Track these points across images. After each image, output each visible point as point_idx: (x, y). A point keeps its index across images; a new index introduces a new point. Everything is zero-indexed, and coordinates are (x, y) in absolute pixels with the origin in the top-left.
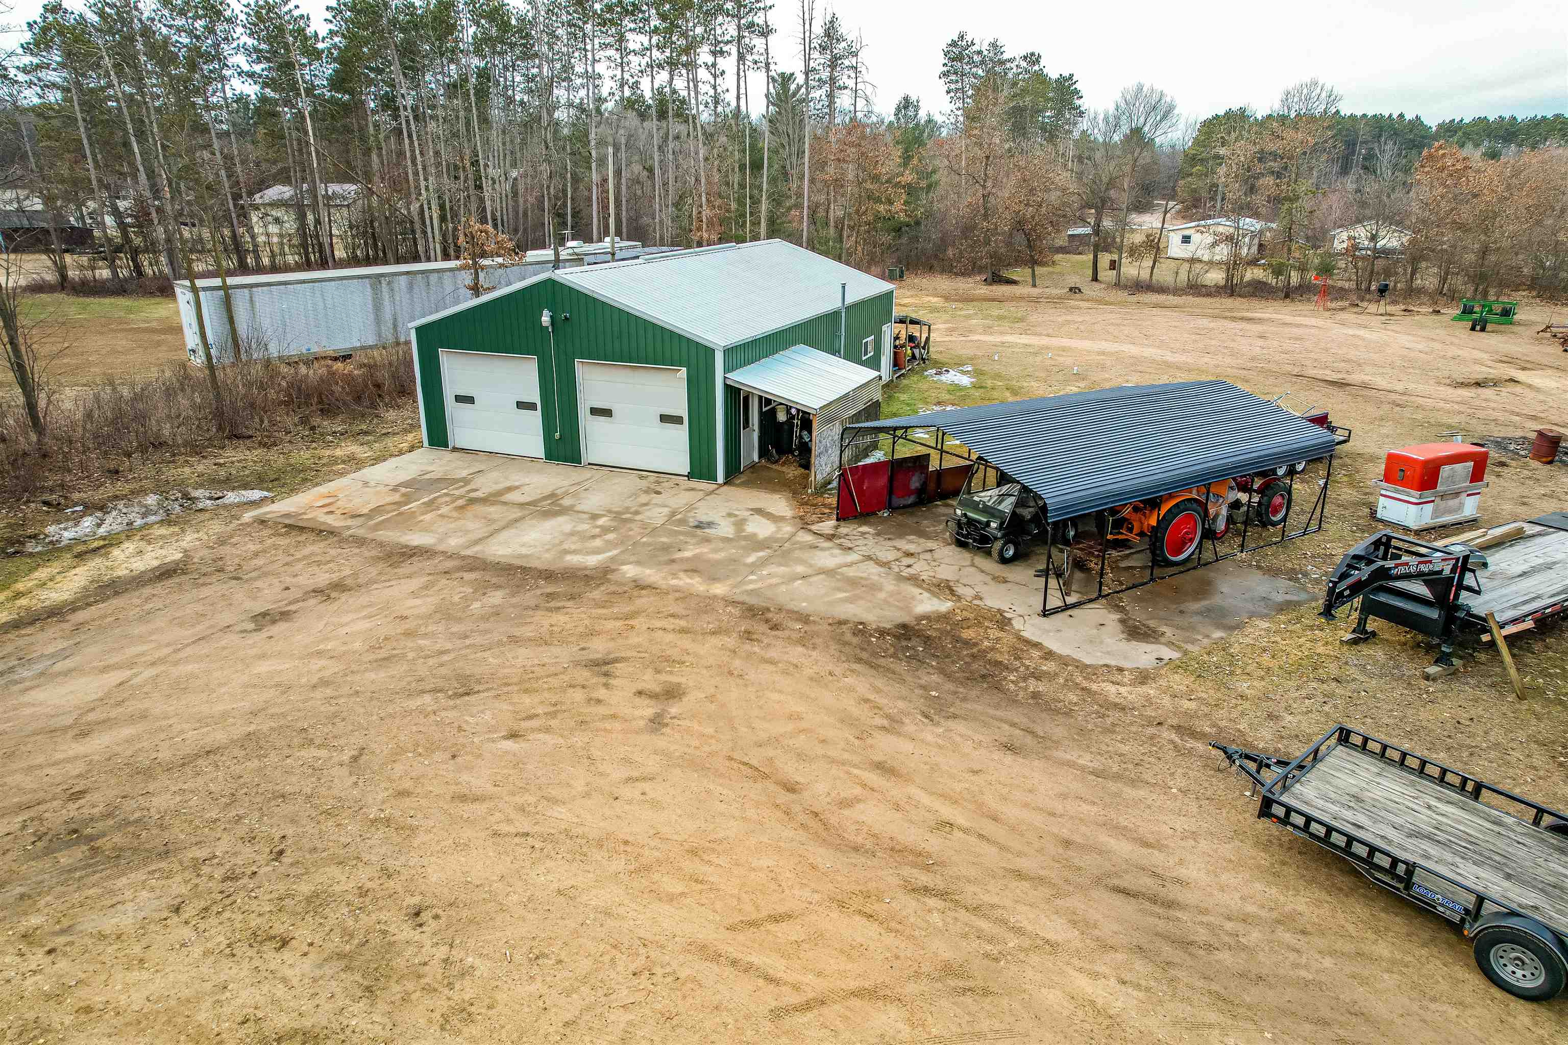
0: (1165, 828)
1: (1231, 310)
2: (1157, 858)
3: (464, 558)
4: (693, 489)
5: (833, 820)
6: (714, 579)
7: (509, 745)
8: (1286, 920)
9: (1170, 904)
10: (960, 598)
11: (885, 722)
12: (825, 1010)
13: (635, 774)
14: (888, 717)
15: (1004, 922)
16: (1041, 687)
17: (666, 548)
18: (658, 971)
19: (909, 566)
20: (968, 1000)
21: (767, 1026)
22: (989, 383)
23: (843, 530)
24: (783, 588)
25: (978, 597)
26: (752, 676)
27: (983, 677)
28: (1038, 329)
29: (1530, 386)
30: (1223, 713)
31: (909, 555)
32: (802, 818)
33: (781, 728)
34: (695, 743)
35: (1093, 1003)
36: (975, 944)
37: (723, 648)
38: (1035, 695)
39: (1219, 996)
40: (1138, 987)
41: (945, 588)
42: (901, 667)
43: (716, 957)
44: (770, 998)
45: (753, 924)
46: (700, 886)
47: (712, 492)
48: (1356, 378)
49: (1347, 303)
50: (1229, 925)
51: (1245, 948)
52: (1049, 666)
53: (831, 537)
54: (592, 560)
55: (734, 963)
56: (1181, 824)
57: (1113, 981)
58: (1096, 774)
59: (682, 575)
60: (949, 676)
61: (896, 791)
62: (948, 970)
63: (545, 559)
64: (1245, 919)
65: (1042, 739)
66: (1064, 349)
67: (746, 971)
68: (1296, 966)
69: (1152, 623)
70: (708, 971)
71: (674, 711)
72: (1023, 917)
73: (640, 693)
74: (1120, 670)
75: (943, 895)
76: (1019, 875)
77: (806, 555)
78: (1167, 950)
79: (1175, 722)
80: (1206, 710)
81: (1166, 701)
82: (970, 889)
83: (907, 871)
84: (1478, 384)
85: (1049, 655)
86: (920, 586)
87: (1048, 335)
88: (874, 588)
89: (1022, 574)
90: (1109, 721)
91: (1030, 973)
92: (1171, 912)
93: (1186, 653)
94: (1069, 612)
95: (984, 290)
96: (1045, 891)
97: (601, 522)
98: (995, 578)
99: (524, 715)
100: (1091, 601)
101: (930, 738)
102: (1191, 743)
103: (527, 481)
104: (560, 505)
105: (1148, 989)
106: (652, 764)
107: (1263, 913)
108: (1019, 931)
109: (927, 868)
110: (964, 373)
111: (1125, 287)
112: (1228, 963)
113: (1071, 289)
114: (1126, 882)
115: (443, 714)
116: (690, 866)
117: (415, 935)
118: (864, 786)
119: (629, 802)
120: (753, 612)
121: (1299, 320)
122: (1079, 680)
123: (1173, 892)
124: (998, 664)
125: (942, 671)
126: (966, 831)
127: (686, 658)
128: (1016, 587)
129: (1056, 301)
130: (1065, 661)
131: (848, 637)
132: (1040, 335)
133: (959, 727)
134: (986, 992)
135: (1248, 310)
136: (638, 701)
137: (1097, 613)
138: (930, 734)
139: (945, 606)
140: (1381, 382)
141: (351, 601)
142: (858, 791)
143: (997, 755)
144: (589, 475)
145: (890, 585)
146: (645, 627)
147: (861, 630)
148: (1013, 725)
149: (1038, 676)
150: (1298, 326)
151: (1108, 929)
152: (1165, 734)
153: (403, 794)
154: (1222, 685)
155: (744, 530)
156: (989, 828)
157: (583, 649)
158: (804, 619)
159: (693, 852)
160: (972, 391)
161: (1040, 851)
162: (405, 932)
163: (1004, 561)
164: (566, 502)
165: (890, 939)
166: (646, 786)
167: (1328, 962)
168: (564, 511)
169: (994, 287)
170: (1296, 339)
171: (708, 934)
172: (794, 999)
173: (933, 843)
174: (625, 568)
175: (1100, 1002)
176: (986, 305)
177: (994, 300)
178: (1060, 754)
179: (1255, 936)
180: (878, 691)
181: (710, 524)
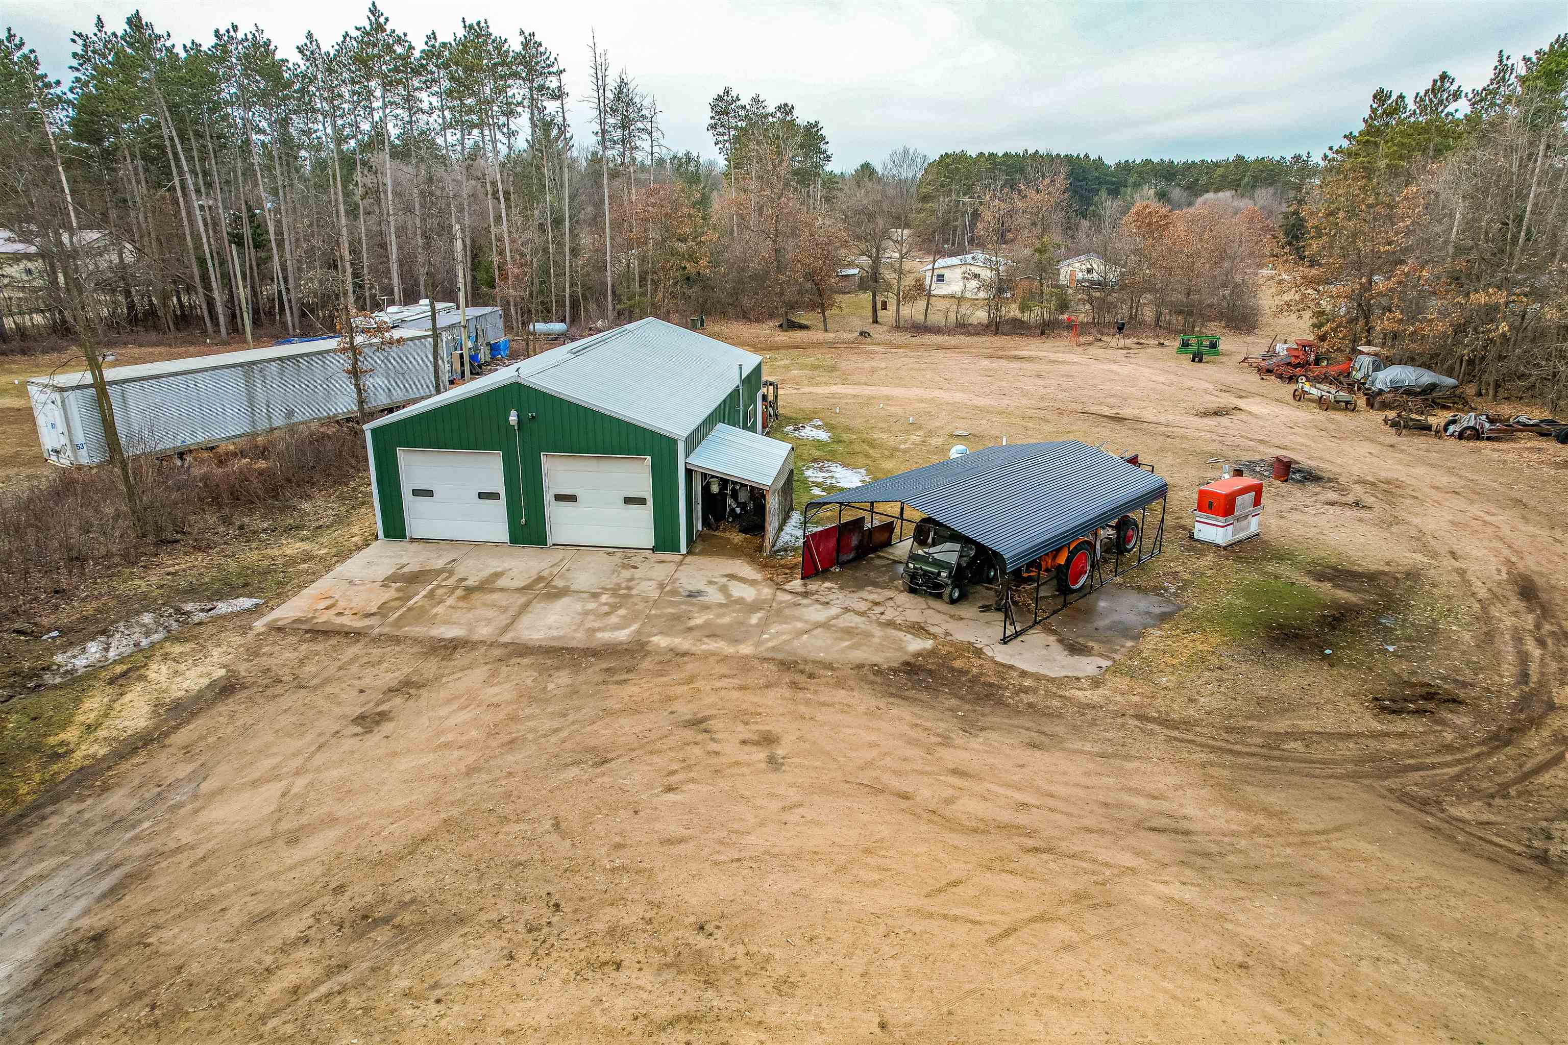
0: (1160, 785)
1: (1002, 349)
2: (1164, 805)
3: (506, 645)
4: (663, 562)
5: (948, 814)
6: (736, 641)
7: (671, 796)
8: (1257, 830)
9: (1187, 833)
10: (935, 637)
11: (940, 740)
12: (1019, 933)
13: (787, 804)
14: (938, 735)
15: (1095, 861)
16: (1031, 698)
17: (676, 618)
18: (901, 932)
19: (882, 614)
20: (1100, 911)
21: (990, 950)
22: (845, 436)
23: (813, 586)
24: (796, 643)
25: (947, 634)
26: (820, 717)
27: (986, 696)
28: (855, 378)
29: (1250, 413)
30: (1159, 702)
31: (877, 604)
32: (925, 815)
33: (868, 755)
34: (814, 774)
35: (1172, 898)
36: (1086, 877)
37: (783, 698)
38: (1030, 705)
39: (1240, 882)
40: (1193, 884)
41: (918, 629)
42: (924, 696)
43: (931, 915)
44: (980, 935)
45: (940, 891)
46: (889, 873)
47: (681, 563)
48: (1126, 412)
49: (1091, 338)
50: (1226, 839)
51: (1241, 851)
52: (1028, 683)
53: (805, 595)
54: (623, 635)
55: (945, 917)
56: (1170, 781)
57: (1177, 884)
58: (1102, 755)
59: (706, 640)
60: (961, 698)
61: (978, 788)
62: (1078, 897)
63: (579, 639)
64: (1233, 834)
65: (1051, 736)
66: (888, 398)
67: (955, 920)
68: (1273, 856)
69: (1081, 640)
70: (934, 925)
71: (780, 752)
72: (1104, 855)
73: (744, 742)
74: (1078, 679)
75: (1049, 850)
76: (1088, 830)
77: (796, 612)
78: (1200, 861)
79: (1132, 712)
80: (1148, 701)
81: (1118, 698)
82: (1063, 844)
83: (1016, 839)
84: (1216, 414)
85: (1024, 674)
86: (901, 630)
87: (866, 384)
88: (868, 635)
89: (968, 611)
90: (1089, 717)
91: (1127, 888)
92: (1189, 838)
93: (1115, 661)
94: (1020, 639)
95: (783, 337)
96: (1108, 839)
97: (604, 598)
98: (951, 616)
99: (665, 773)
100: (1030, 627)
101: (977, 746)
102: (1150, 726)
103: (506, 565)
104: (555, 587)
105: (1199, 885)
106: (793, 795)
107: (1242, 829)
108: (1107, 865)
109: (1028, 835)
110: (817, 427)
111: (906, 329)
112: (1236, 860)
113: (861, 334)
114: (1154, 823)
115: (600, 780)
116: (872, 861)
117: (711, 941)
118: (953, 787)
119: (797, 824)
120: (786, 665)
121: (1060, 356)
122: (1054, 690)
123: (1185, 825)
124: (991, 685)
125: (956, 696)
126: (1039, 807)
127: (759, 710)
128: (972, 622)
129: (851, 346)
130: (1037, 677)
131: (872, 677)
132: (859, 384)
133: (992, 735)
134: (1109, 905)
135: (1016, 349)
136: (747, 748)
137: (1036, 637)
138: (976, 743)
139: (929, 644)
140: (1148, 415)
141: (434, 695)
142: (951, 792)
143: (1029, 752)
144: (561, 557)
145: (877, 631)
146: (708, 688)
147: (877, 670)
148: (1028, 729)
149: (1026, 690)
150: (1063, 363)
151: (1158, 854)
152: (1130, 722)
153: (618, 846)
154: (1149, 682)
155: (731, 596)
156: (1051, 802)
157: (672, 713)
158: (830, 666)
159: (868, 851)
160: (835, 446)
161: (1091, 812)
162: (702, 942)
163: (953, 602)
164: (559, 583)
165: (1032, 884)
166: (800, 811)
167: (1289, 851)
168: (563, 592)
169: (791, 333)
170: (1068, 376)
171: (914, 902)
172: (996, 931)
173: (1022, 819)
174: (655, 639)
175: (1176, 897)
176: (795, 352)
177: (797, 347)
178: (1068, 745)
179: (1243, 843)
180: (921, 717)
181: (699, 593)
